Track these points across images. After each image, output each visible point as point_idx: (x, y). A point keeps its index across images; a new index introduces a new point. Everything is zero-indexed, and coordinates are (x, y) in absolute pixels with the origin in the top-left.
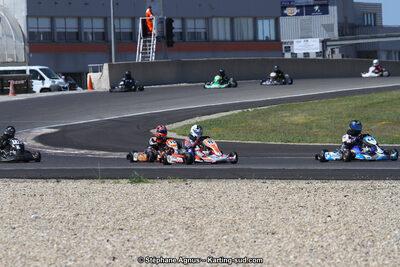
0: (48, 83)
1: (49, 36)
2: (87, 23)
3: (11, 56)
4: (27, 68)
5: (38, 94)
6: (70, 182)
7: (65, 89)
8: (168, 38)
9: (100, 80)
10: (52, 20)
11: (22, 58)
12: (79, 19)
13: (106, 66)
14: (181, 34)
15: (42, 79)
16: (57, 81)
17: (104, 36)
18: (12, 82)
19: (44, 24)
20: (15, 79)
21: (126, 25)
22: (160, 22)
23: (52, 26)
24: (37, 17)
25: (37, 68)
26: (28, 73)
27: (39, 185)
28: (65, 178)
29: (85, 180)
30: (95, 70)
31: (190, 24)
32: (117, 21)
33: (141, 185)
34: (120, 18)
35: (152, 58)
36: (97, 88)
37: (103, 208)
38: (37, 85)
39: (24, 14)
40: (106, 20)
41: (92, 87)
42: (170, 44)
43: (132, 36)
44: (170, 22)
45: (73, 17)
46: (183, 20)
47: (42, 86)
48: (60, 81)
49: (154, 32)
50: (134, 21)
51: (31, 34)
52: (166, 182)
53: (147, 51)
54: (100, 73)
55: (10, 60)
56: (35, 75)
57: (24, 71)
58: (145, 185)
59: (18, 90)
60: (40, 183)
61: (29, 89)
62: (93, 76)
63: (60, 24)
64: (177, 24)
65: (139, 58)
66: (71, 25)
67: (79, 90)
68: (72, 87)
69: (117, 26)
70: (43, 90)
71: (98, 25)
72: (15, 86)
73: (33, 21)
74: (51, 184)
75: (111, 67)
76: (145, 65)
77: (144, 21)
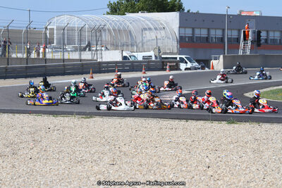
0: (189, 65)
1: (191, 38)
2: (212, 32)
3: (170, 49)
4: (178, 56)
5: (183, 71)
6: (194, 122)
7: (199, 69)
8: (257, 42)
9: (218, 64)
10: (193, 29)
11: (175, 51)
12: (209, 30)
13: (222, 56)
14: (266, 40)
15: (186, 63)
16: (194, 64)
17: (222, 40)
18: (168, 64)
19: (189, 32)
20: (170, 62)
21: (235, 34)
22: (254, 32)
23: (193, 33)
24: (185, 28)
25: (183, 56)
26: (178, 59)
27: (175, 123)
28: (191, 119)
29: (202, 121)
30: (216, 59)
31: (271, 34)
32: (229, 32)
33: (233, 125)
34: (231, 30)
35: (248, 53)
36: (215, 69)
37: (209, 138)
38: (183, 66)
39: (178, 26)
40: (224, 30)
41: (213, 68)
42: (259, 45)
43: (238, 40)
44: (259, 33)
45: (205, 28)
46: (267, 32)
47: (185, 67)
48: (196, 64)
49: (250, 38)
50: (239, 31)
51: (181, 37)
52: (248, 124)
53: (245, 49)
54: (218, 61)
55: (168, 51)
56: (182, 60)
57: (176, 58)
58: (236, 125)
59: (172, 68)
60: (177, 121)
61: (177, 68)
62: (214, 62)
63: (197, 32)
64: (263, 34)
65: (241, 53)
66: (204, 33)
67: (207, 70)
68: (203, 68)
69: (229, 34)
70: (186, 69)
71: (219, 33)
72: (170, 66)
73: (183, 30)
74: (183, 122)
75: (224, 57)
76: (244, 57)
77: (244, 32)
